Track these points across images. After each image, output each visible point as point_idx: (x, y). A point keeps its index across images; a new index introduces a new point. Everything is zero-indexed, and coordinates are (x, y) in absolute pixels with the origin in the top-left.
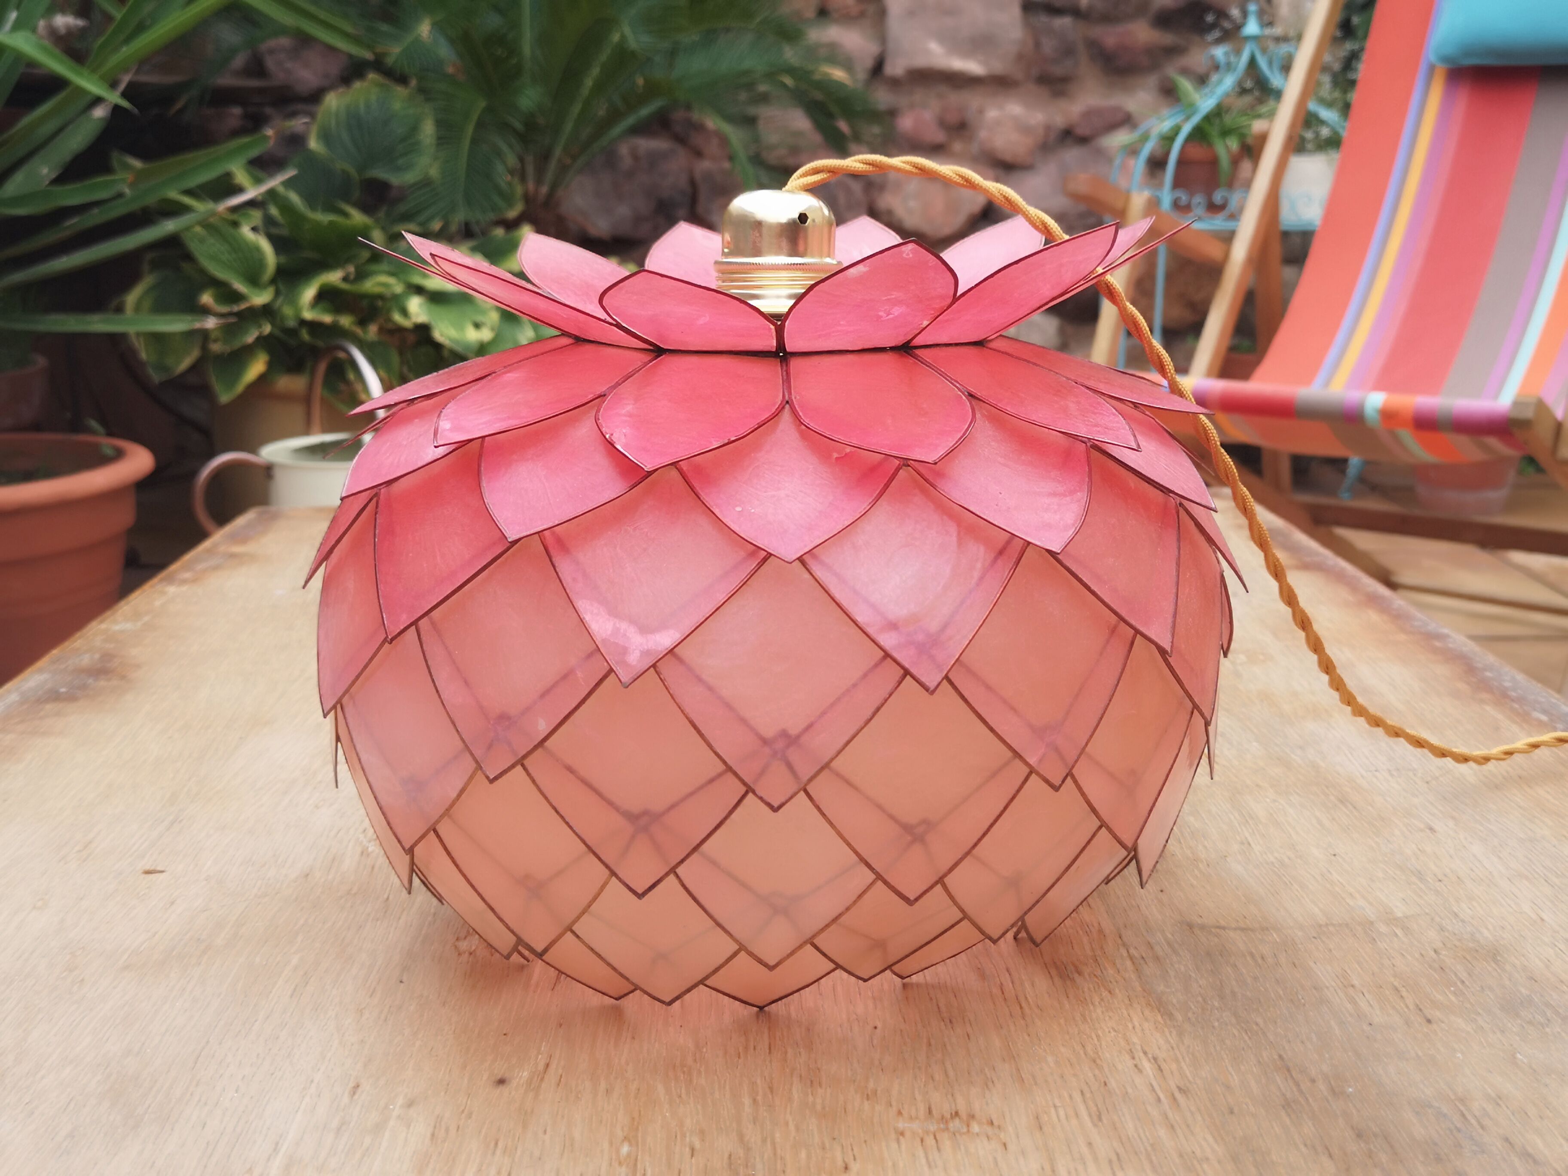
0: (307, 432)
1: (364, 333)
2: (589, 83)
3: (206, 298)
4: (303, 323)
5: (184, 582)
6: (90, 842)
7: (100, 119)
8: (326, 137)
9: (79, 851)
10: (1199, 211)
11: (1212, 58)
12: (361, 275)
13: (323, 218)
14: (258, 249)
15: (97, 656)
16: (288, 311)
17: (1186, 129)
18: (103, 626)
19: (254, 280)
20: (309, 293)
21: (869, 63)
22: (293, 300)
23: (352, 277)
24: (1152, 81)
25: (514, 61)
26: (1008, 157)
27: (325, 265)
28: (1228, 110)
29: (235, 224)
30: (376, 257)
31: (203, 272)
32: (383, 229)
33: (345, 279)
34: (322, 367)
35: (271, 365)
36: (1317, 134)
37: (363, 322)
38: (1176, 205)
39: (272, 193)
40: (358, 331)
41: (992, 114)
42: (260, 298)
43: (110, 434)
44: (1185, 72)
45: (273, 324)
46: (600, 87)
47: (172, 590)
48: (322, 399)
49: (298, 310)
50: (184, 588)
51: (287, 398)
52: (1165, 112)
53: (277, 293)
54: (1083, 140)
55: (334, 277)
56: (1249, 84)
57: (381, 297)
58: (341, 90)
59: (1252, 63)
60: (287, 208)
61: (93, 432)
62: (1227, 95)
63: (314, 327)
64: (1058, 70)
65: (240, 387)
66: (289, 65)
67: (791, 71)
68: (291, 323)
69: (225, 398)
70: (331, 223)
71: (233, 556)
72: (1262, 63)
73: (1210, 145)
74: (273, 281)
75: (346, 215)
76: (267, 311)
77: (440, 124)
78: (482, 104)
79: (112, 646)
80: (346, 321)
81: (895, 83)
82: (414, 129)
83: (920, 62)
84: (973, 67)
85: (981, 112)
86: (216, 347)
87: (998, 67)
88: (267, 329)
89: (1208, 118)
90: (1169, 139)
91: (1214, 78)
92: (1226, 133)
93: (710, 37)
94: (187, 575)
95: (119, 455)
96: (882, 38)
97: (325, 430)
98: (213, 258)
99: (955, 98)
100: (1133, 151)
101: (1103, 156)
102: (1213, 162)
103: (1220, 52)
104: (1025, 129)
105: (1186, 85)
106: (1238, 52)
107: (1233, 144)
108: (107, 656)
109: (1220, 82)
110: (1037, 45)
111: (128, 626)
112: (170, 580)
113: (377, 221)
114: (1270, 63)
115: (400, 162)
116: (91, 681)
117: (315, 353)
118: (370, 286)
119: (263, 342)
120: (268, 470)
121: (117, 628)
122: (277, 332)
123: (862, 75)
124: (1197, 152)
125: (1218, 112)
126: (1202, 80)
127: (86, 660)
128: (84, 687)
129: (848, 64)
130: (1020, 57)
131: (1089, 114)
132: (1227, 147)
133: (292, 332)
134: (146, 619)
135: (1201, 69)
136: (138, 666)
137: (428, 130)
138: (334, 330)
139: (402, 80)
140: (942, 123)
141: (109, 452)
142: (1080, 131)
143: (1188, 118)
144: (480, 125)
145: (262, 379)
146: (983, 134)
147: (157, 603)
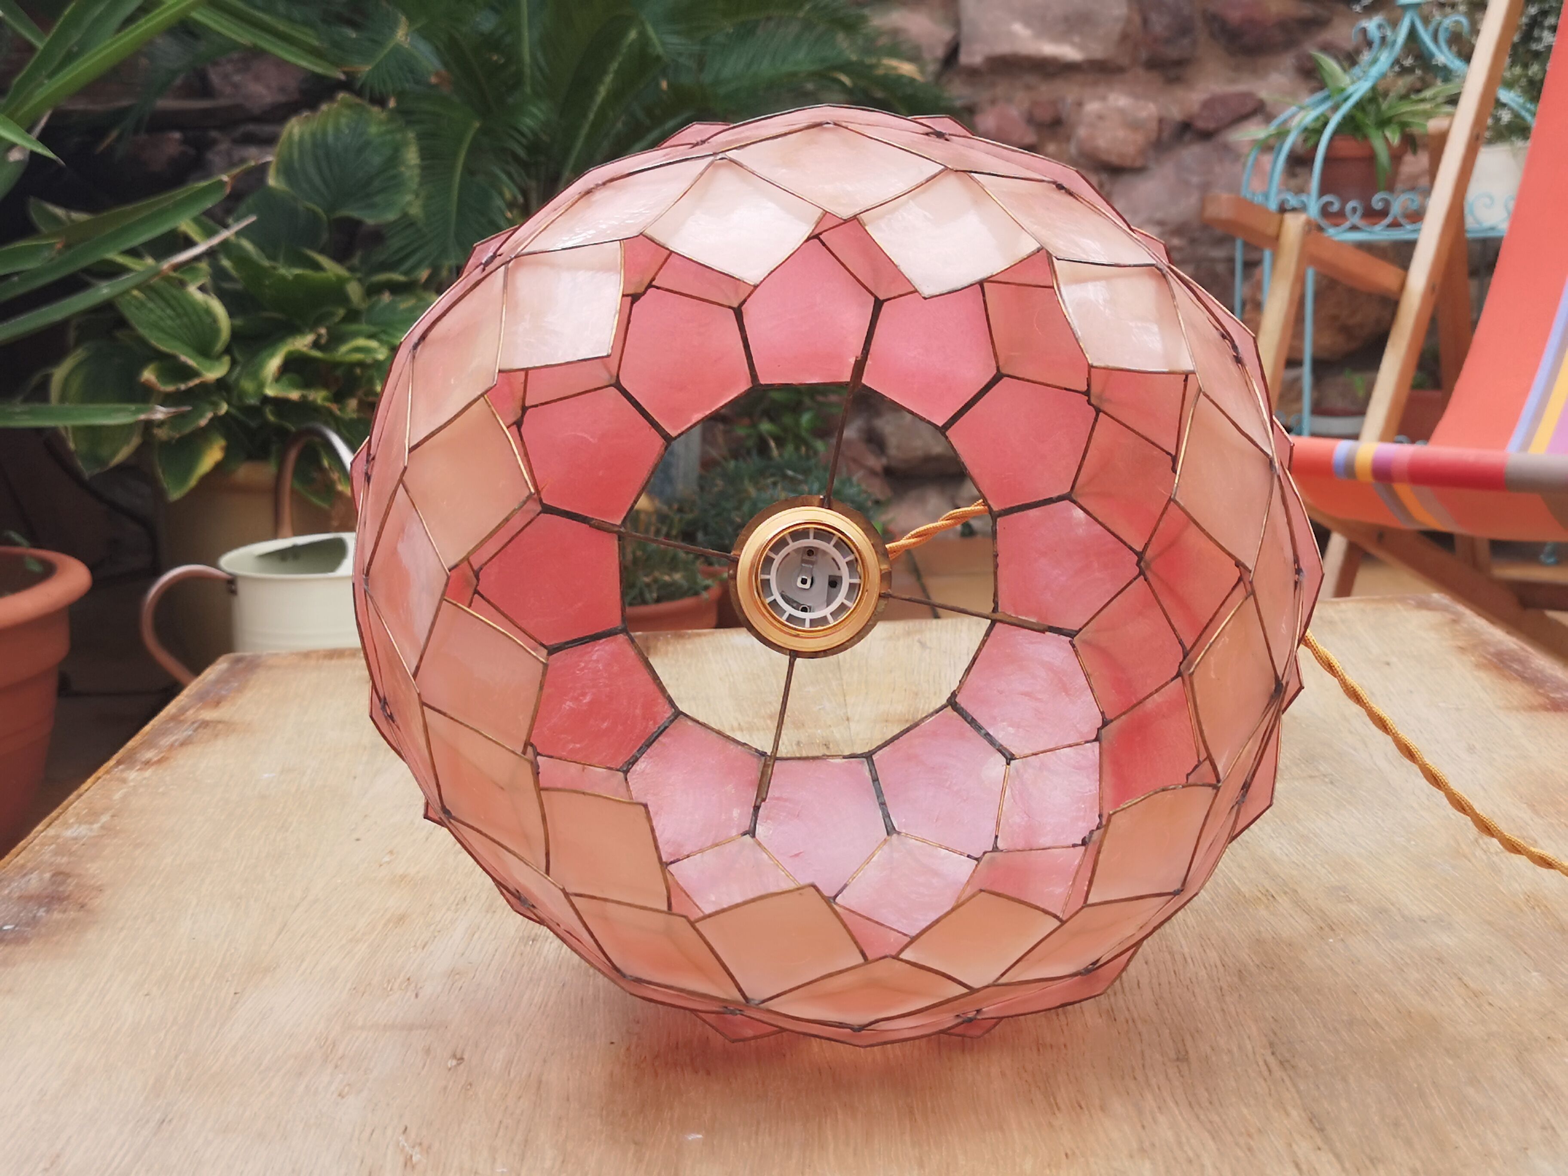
0: (275, 535)
1: (340, 410)
2: (603, 91)
3: (148, 375)
4: (266, 400)
5: (148, 763)
6: (58, 1156)
7: (17, 162)
8: (287, 170)
9: (46, 1170)
10: (1356, 219)
11: (1364, 31)
12: (337, 338)
13: (289, 272)
14: (208, 312)
15: (47, 875)
16: (248, 385)
17: (1335, 120)
18: (51, 832)
19: (205, 351)
20: (274, 363)
21: (940, 52)
22: (255, 374)
23: (323, 341)
24: (1288, 60)
25: (513, 68)
26: (1114, 159)
27: (293, 329)
28: (1386, 95)
29: (182, 284)
30: (353, 316)
31: (142, 342)
32: (360, 280)
33: (316, 345)
34: (293, 455)
35: (228, 451)
36: (1497, 120)
37: (339, 397)
38: (1325, 211)
39: (225, 243)
40: (335, 408)
41: (1092, 107)
42: (214, 373)
43: (36, 543)
44: (1327, 48)
45: (229, 404)
46: (615, 96)
47: (133, 775)
48: (293, 491)
49: (261, 385)
50: (148, 773)
51: (247, 490)
52: (1308, 100)
53: (234, 363)
54: (1206, 136)
55: (302, 343)
56: (1408, 62)
57: (361, 364)
58: (305, 114)
59: (1413, 34)
60: (243, 261)
61: (16, 544)
62: (1384, 76)
63: (279, 404)
64: (1172, 52)
65: (193, 482)
66: (237, 78)
67: (846, 67)
68: (253, 401)
69: (175, 495)
70: (297, 277)
71: (205, 724)
72: (1425, 36)
73: (1366, 137)
74: (228, 350)
75: (317, 267)
76: (222, 385)
77: (425, 153)
78: (477, 124)
79: (65, 860)
80: (318, 396)
81: (973, 73)
82: (394, 159)
83: (1003, 48)
84: (1069, 52)
85: (1080, 104)
86: (162, 434)
87: (1098, 51)
88: (224, 408)
89: (1360, 105)
90: (1313, 132)
91: (1366, 57)
92: (1383, 123)
93: (746, 32)
94: (150, 754)
95: (48, 571)
96: (957, 23)
97: (297, 533)
98: (155, 326)
99: (1047, 90)
100: (1268, 147)
101: (1231, 153)
102: (1371, 158)
103: (1372, 25)
104: (1134, 125)
105: (1330, 64)
106: (1394, 24)
107: (1394, 137)
108: (61, 875)
109: (1375, 61)
110: (1145, 21)
111: (82, 830)
112: (129, 761)
113: (351, 269)
114: (1435, 38)
115: (378, 199)
116: (41, 913)
117: (284, 437)
118: (344, 352)
119: (218, 423)
120: (231, 583)
121: (69, 833)
122: (233, 411)
123: (932, 68)
124: (1349, 147)
125: (1374, 97)
126: (1350, 59)
127: (34, 882)
128: (34, 922)
129: (915, 57)
130: (1124, 37)
131: (1209, 104)
132: (1386, 139)
133: (255, 411)
134: (105, 818)
135: (1349, 46)
136: (100, 890)
137: (412, 156)
138: (304, 408)
139: (380, 102)
140: (1030, 120)
141: (36, 568)
142: (1201, 124)
143: (1335, 108)
144: (475, 150)
145: (218, 467)
146: (1082, 132)
147: (117, 796)
